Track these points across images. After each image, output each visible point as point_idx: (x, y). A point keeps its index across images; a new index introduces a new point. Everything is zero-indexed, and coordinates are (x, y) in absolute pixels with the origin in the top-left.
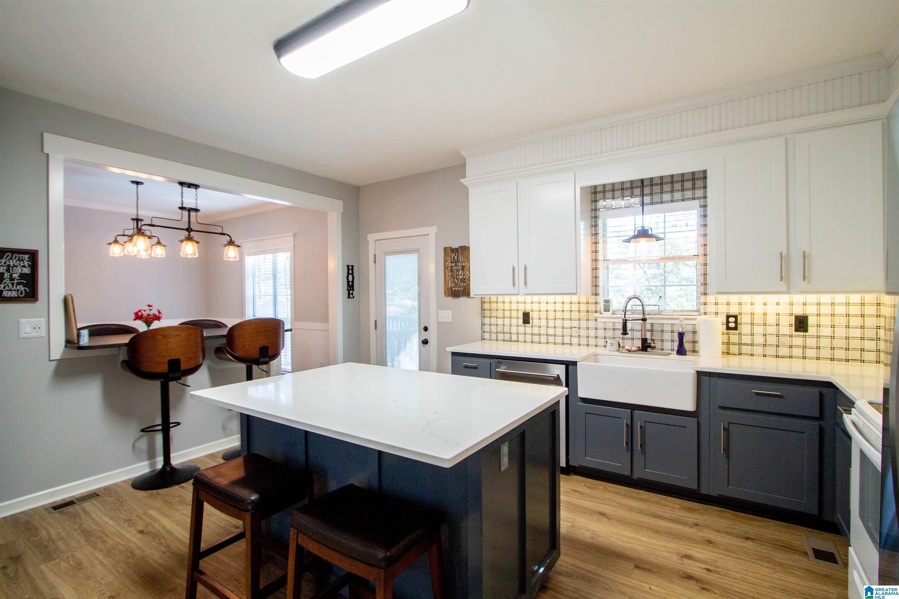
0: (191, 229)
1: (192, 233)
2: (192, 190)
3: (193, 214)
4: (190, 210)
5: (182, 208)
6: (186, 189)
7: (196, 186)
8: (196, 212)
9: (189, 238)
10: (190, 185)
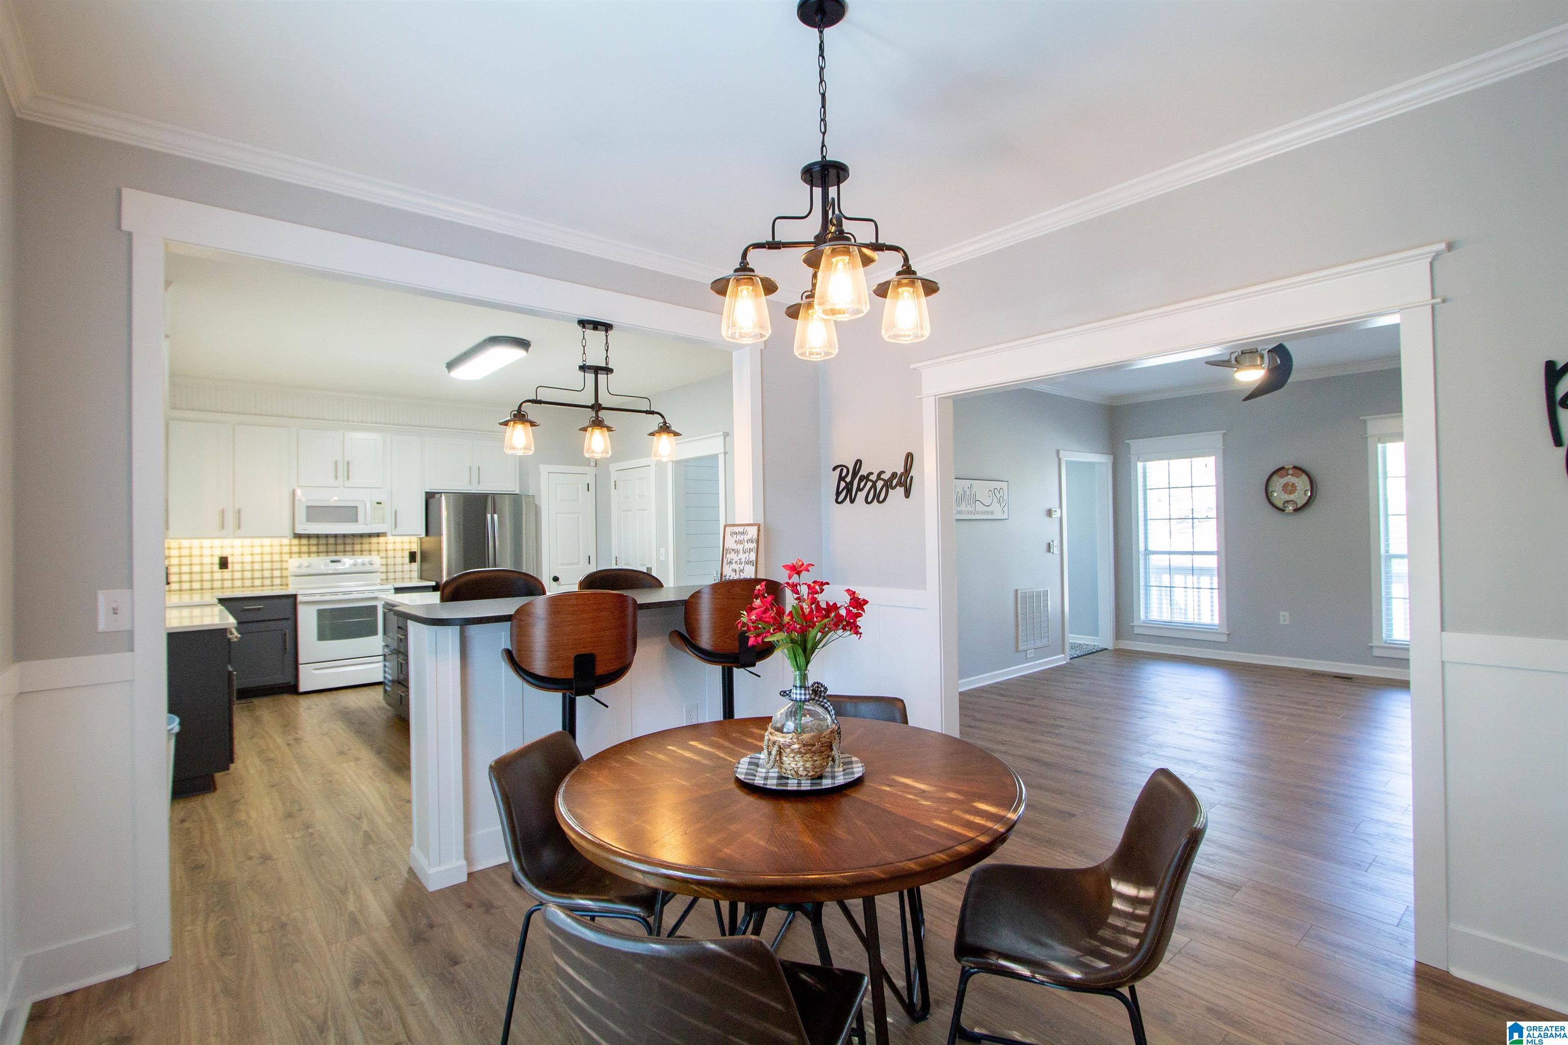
0: (600, 405)
1: (602, 414)
2: (601, 334)
3: (602, 377)
4: (597, 370)
5: (583, 368)
6: (589, 332)
7: (607, 327)
8: (607, 374)
9: (598, 423)
10: (596, 325)
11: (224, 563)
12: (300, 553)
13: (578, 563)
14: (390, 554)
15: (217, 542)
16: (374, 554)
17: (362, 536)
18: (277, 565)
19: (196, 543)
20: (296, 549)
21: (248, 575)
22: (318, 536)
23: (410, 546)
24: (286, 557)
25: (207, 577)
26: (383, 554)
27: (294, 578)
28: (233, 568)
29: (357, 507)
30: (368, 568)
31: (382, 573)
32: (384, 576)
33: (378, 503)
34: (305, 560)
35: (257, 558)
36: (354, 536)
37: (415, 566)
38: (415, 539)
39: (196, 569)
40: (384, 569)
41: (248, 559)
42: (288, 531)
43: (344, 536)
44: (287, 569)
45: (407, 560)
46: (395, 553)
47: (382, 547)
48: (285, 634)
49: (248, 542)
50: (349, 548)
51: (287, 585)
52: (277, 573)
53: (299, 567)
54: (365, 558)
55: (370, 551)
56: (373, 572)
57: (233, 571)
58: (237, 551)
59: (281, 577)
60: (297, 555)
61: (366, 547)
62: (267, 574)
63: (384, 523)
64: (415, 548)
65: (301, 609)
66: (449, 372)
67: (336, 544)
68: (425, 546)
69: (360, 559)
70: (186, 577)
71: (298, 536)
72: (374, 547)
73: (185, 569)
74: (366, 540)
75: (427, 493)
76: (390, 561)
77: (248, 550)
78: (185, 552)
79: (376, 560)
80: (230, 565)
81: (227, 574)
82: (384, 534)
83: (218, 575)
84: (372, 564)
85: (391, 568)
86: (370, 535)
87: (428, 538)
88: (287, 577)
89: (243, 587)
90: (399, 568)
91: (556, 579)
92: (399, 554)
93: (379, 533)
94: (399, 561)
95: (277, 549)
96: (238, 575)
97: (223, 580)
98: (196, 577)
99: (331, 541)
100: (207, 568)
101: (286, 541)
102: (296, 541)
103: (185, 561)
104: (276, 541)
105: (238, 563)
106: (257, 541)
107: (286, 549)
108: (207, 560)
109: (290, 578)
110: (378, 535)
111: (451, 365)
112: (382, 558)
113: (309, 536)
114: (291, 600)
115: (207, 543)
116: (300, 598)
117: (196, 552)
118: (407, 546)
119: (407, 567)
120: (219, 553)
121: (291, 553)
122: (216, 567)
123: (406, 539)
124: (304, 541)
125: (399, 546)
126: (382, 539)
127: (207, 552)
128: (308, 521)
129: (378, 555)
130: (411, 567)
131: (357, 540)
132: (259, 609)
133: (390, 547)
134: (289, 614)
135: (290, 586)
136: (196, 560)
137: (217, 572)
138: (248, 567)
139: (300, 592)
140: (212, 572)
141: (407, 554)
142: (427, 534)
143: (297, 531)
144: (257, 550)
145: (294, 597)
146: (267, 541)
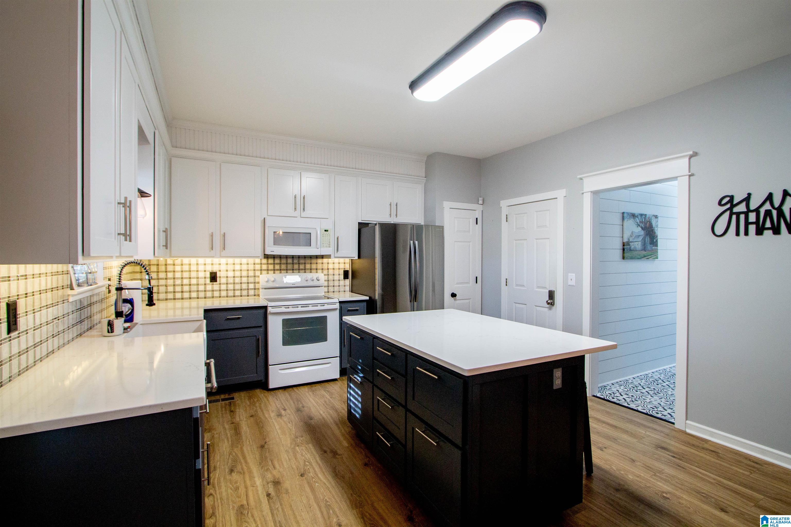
11: (214, 278)
12: (268, 270)
13: (468, 283)
14: (331, 272)
15: (209, 261)
16: (320, 271)
17: (311, 257)
18: (251, 280)
19: (193, 261)
20: (265, 267)
21: (231, 287)
22: (280, 257)
23: (345, 266)
24: (258, 273)
25: (201, 288)
26: (325, 272)
27: (264, 290)
28: (220, 281)
29: (310, 233)
30: (316, 283)
31: (325, 287)
32: (326, 289)
33: (325, 231)
34: (271, 276)
35: (238, 274)
36: (305, 257)
37: (348, 282)
38: (348, 261)
39: (194, 281)
40: (326, 284)
41: (231, 274)
42: (260, 253)
43: (299, 257)
44: (258, 283)
45: (342, 277)
46: (334, 272)
47: (325, 266)
48: (259, 339)
49: (231, 260)
50: (302, 267)
51: (259, 295)
52: (251, 286)
53: (267, 281)
54: (313, 275)
55: (317, 269)
56: (319, 287)
57: (220, 284)
58: (223, 267)
59: (255, 289)
60: (266, 272)
61: (314, 266)
62: (244, 286)
63: (329, 247)
64: (348, 267)
65: (270, 319)
66: (412, 93)
67: (293, 264)
68: (356, 266)
69: (309, 275)
70: (186, 288)
71: (267, 257)
72: (320, 266)
73: (186, 281)
74: (314, 261)
75: (360, 224)
76: (331, 278)
77: (231, 267)
78: (186, 268)
79: (321, 276)
80: (218, 279)
81: (216, 286)
82: (329, 256)
83: (209, 287)
84: (318, 280)
85: (331, 284)
86: (317, 257)
87: (361, 260)
88: (259, 289)
89: (227, 296)
90: (336, 283)
91: (454, 295)
92: (337, 272)
93: (323, 255)
94: (336, 277)
95: (251, 267)
96: (224, 287)
97: (213, 291)
98: (194, 288)
99: (290, 261)
100: (202, 281)
101: (258, 261)
102: (265, 261)
103: (186, 275)
104: (251, 261)
105: (224, 277)
106: (237, 261)
107: (258, 267)
108: (201, 274)
109: (261, 290)
110: (322, 257)
111: (413, 85)
112: (325, 275)
113: (274, 257)
114: (262, 311)
115: (201, 261)
116: (270, 310)
117: (194, 268)
118: (342, 266)
119: (342, 283)
120: (210, 269)
121: (261, 270)
122: (208, 280)
123: (342, 260)
124: (271, 261)
125: (336, 266)
126: (325, 260)
127: (201, 268)
128: (274, 244)
129: (322, 272)
130: (345, 283)
131: (308, 261)
132: (239, 318)
133: (331, 266)
134: (261, 323)
135: (261, 296)
136: (194, 274)
137: (209, 284)
138: (231, 280)
139: (270, 304)
140: (205, 284)
141: (342, 272)
142: (359, 257)
143: (267, 253)
144: (238, 267)
145: (265, 308)
146: (244, 261)
